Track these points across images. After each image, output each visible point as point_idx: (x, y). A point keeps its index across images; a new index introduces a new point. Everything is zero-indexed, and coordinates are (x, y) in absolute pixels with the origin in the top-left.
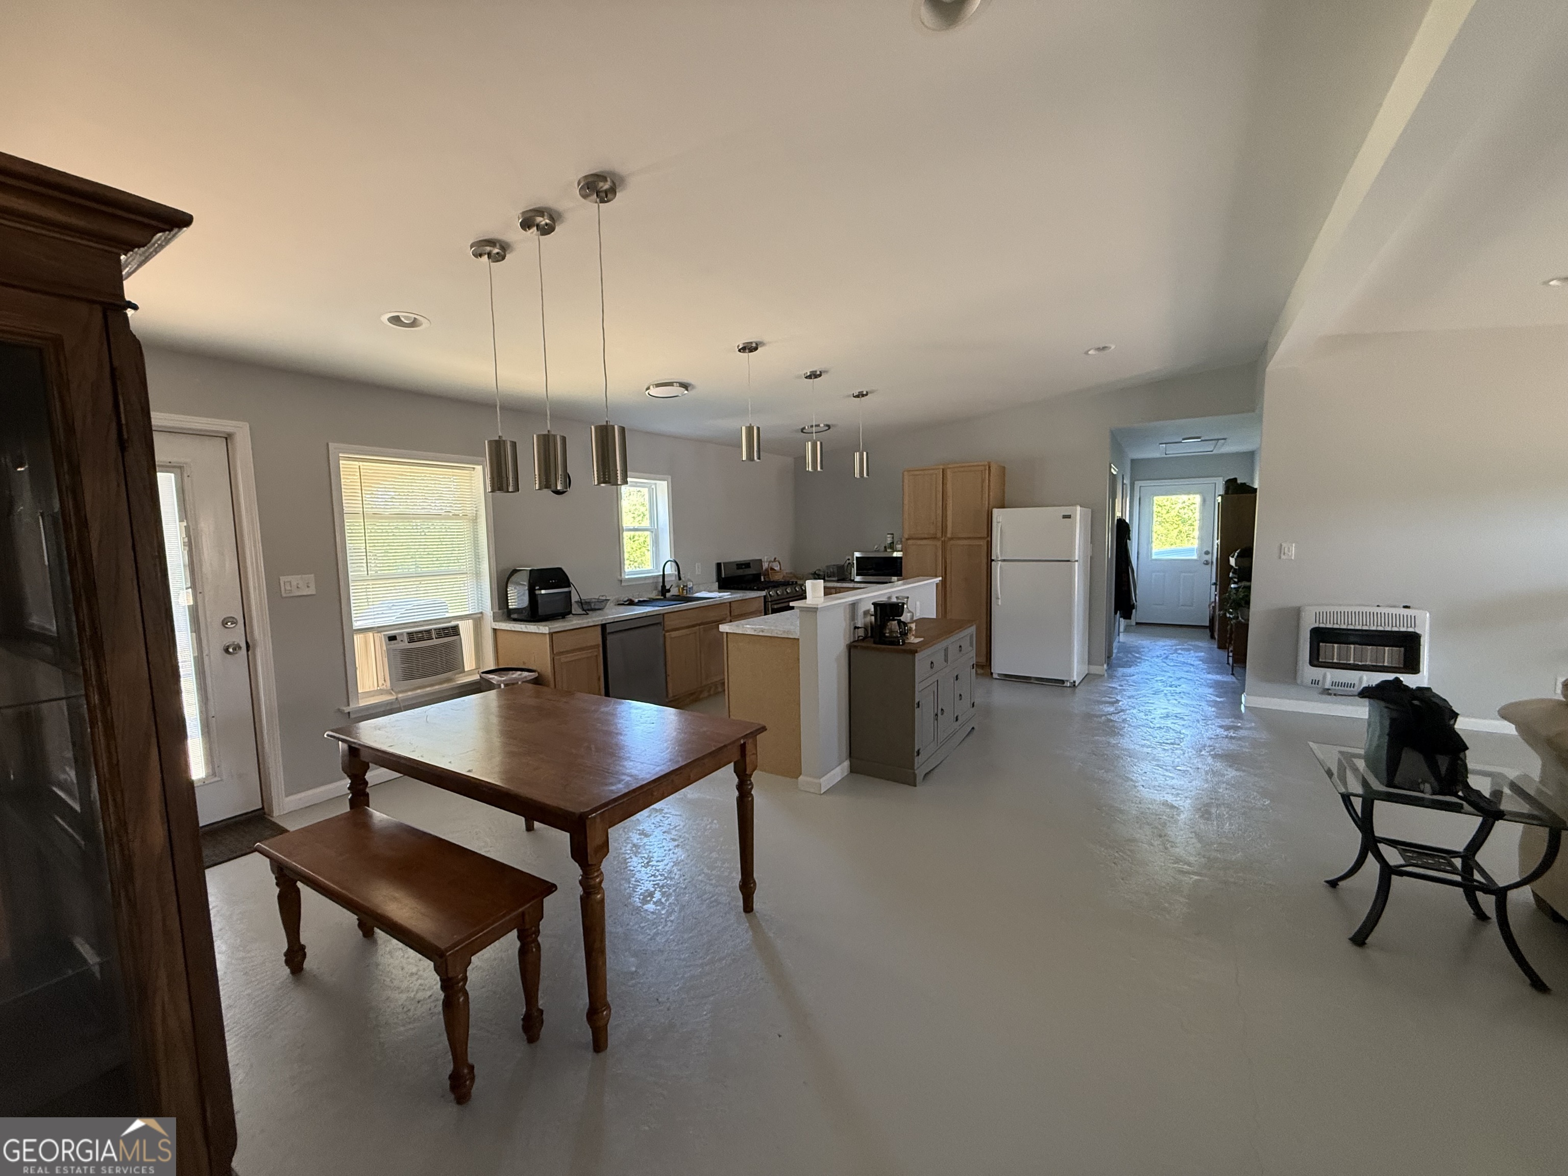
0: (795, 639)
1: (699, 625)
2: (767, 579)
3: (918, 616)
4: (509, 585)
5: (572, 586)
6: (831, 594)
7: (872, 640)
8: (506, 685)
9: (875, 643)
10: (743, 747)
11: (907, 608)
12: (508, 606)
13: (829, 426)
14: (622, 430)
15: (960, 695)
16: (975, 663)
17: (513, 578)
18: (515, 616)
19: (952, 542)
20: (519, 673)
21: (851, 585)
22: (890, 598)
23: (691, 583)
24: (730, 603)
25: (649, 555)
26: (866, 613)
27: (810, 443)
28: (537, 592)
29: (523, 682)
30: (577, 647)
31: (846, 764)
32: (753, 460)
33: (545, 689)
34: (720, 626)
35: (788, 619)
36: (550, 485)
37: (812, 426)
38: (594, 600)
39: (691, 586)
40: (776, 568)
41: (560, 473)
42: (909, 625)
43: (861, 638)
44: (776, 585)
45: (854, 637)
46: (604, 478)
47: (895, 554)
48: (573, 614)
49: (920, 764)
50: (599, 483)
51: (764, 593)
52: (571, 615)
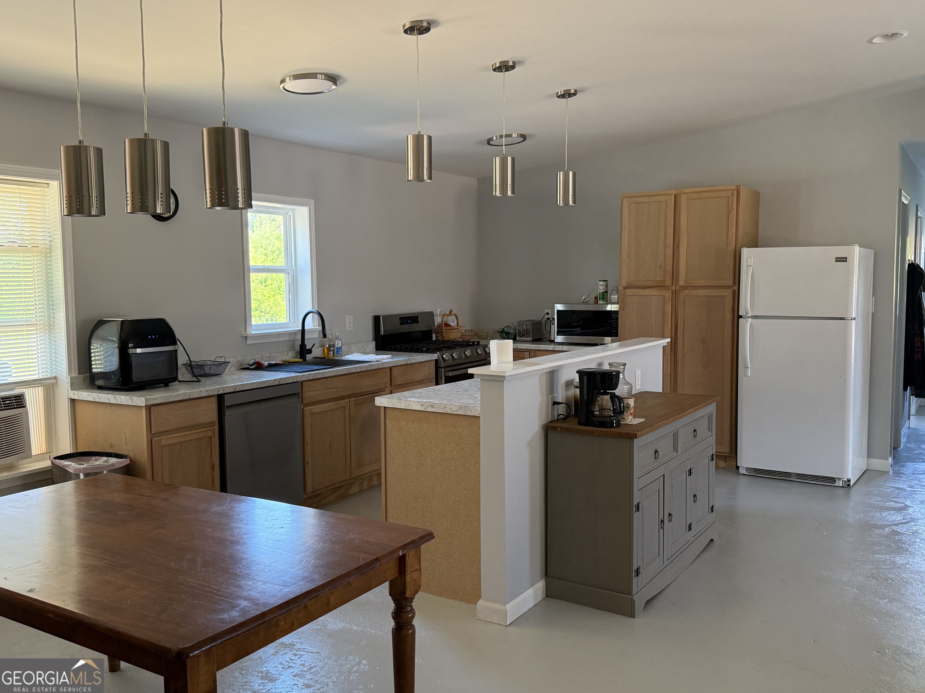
0: (474, 416)
1: (349, 397)
2: (440, 338)
3: (638, 388)
4: (93, 341)
5: (178, 342)
6: (523, 358)
7: (576, 421)
8: (86, 475)
9: (580, 424)
10: (402, 560)
11: (624, 378)
12: (91, 368)
13: (524, 137)
14: (245, 134)
15: (695, 496)
16: (714, 452)
17: (99, 332)
18: (100, 383)
19: (686, 292)
20: (105, 459)
21: (550, 347)
22: (600, 364)
23: (340, 342)
24: (391, 368)
25: (283, 305)
26: (569, 384)
27: (497, 158)
28: (131, 351)
29: (110, 471)
30: (184, 425)
31: (541, 585)
32: (422, 180)
33: (138, 481)
34: (377, 399)
35: (466, 390)
36: (147, 206)
37: (501, 137)
38: (209, 363)
39: (340, 345)
40: (452, 324)
41: (160, 191)
42: (626, 401)
43: (561, 417)
44: (452, 345)
45: (553, 415)
46: (220, 198)
47: (609, 308)
48: (180, 381)
49: (639, 588)
50: (213, 205)
51: (435, 356)
52: (176, 383)
